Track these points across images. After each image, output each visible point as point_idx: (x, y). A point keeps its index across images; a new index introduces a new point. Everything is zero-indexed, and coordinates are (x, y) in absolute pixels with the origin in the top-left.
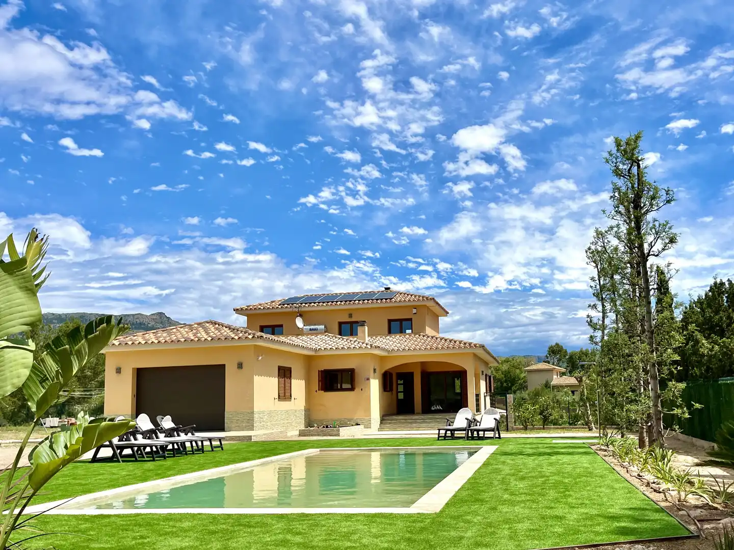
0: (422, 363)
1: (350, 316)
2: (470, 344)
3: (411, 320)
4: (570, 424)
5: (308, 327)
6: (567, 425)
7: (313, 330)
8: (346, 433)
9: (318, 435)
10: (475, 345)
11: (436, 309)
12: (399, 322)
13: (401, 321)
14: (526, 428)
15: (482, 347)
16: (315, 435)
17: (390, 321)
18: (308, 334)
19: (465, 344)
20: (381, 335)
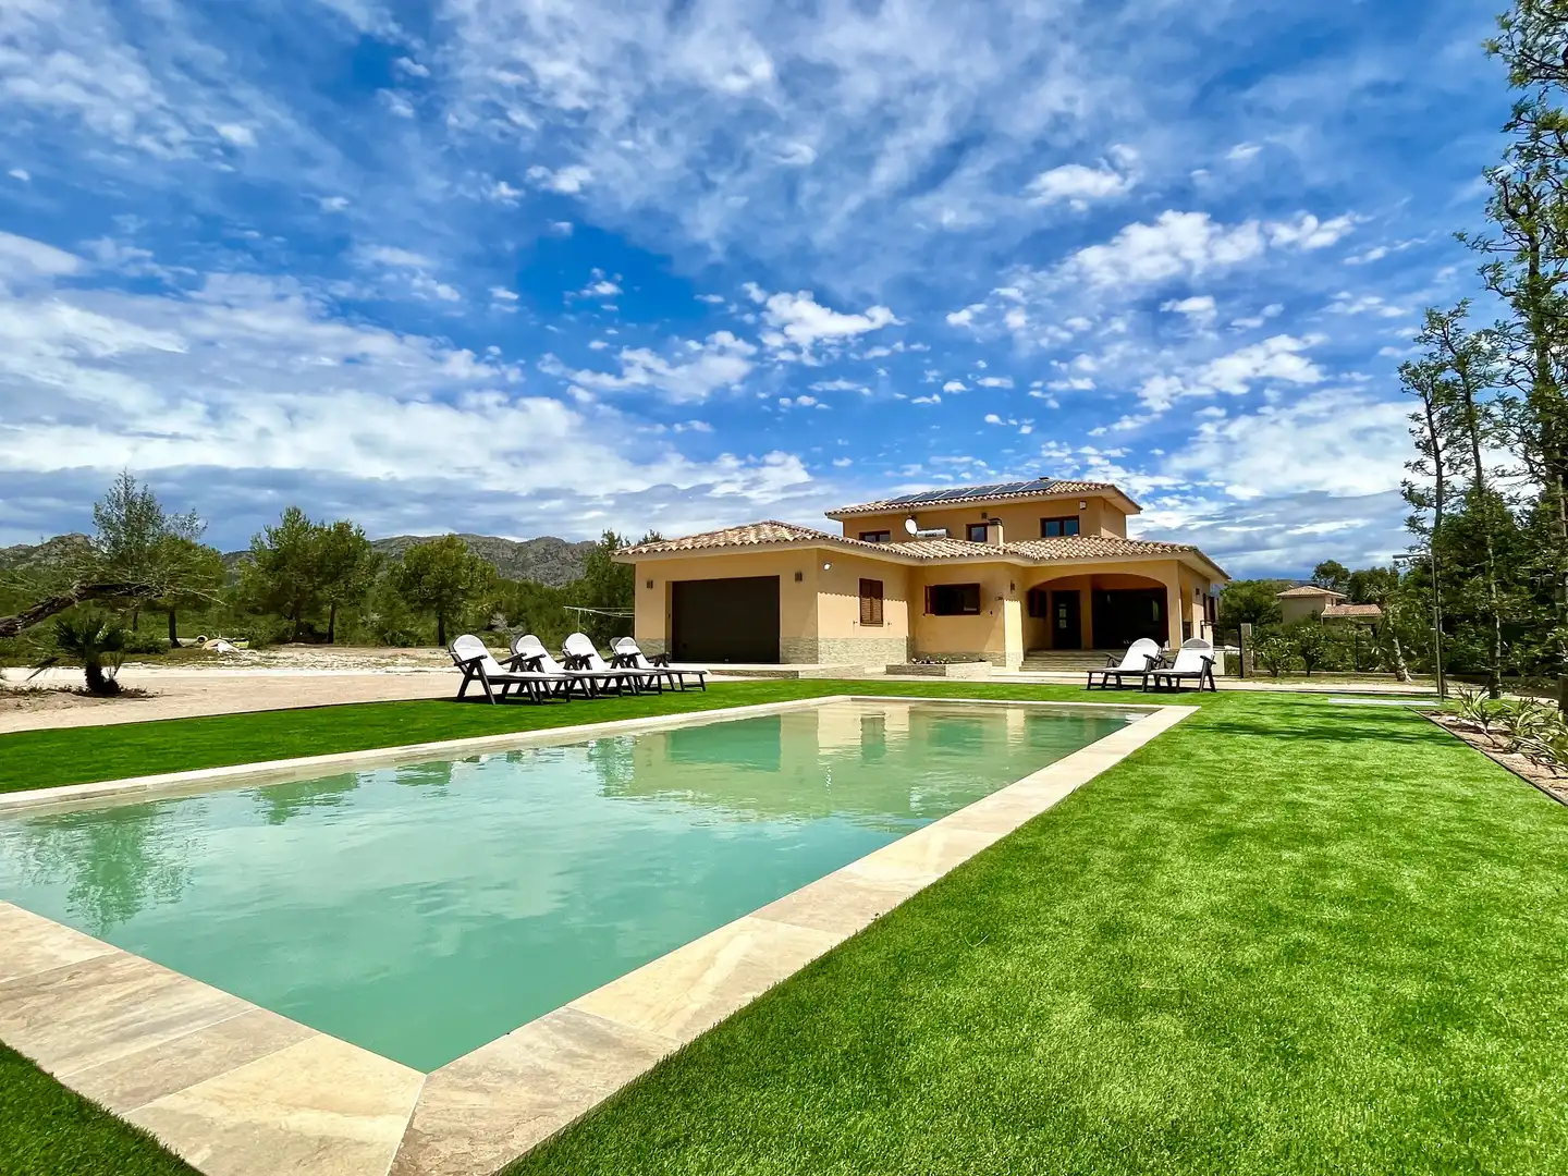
0: (1094, 577)
1: (984, 516)
2: (1172, 547)
3: (1077, 518)
4: (1358, 669)
5: (924, 532)
6: (1353, 671)
7: (930, 535)
8: (957, 673)
9: (914, 674)
10: (1181, 548)
11: (1118, 502)
12: (1057, 523)
13: (1062, 520)
14: (1274, 674)
15: (1194, 550)
16: (910, 674)
17: (1044, 521)
18: (923, 541)
19: (1164, 547)
20: (1029, 540)
